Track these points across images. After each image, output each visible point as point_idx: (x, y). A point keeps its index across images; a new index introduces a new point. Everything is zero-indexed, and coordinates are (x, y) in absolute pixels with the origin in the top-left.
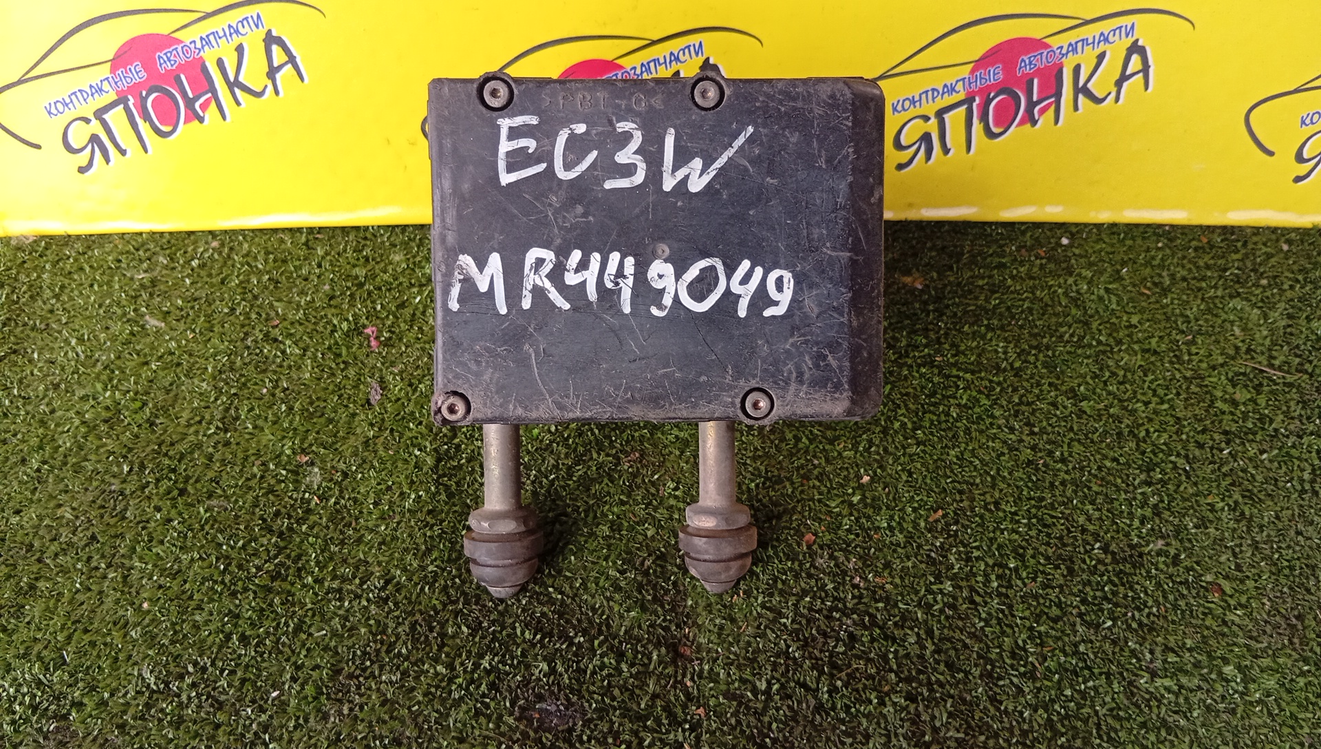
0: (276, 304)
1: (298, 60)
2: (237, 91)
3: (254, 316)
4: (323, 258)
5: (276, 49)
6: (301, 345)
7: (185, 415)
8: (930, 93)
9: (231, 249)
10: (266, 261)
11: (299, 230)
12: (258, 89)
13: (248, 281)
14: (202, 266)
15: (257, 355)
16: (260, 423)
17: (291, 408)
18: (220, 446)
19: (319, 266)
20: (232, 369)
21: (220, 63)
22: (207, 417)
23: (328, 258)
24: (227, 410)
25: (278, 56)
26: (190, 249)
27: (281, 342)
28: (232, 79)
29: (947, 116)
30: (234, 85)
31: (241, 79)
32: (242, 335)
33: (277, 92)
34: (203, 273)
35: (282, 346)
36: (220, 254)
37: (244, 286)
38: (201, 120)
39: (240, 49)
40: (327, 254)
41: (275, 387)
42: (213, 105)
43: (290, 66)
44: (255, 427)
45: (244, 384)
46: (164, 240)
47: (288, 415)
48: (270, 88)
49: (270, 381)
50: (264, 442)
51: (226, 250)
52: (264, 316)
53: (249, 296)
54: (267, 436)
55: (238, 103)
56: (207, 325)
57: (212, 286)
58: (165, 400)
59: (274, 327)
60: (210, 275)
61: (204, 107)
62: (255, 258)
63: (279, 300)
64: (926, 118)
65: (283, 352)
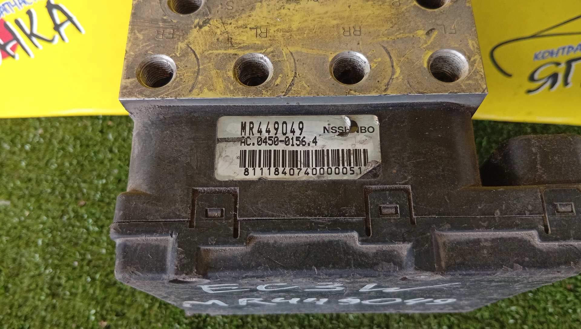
0: (83, 185)
1: (75, 19)
2: (34, 39)
3: (68, 196)
4: (113, 144)
5: (55, 12)
6: (100, 223)
7: (27, 282)
8: (566, 50)
9: (52, 134)
10: (74, 147)
11: (96, 117)
12: (49, 37)
13: (63, 164)
14: (33, 149)
15: (71, 231)
16: (74, 290)
17: (93, 279)
18: (49, 309)
19: (111, 151)
20: (55, 244)
21: (17, 22)
22: (40, 284)
23: (117, 144)
24: (52, 278)
25: (59, 17)
26: (25, 134)
27: (85, 220)
28: (28, 31)
29: (574, 65)
30: (31, 36)
31: (35, 31)
32: (60, 213)
33: (63, 39)
34: (34, 157)
35: (86, 223)
36: (44, 138)
37: (61, 170)
38: (13, 57)
39: (29, 13)
40: (116, 140)
41: (83, 260)
42: (19, 48)
43: (69, 24)
44: (71, 294)
45: (63, 256)
46: (8, 127)
47: (91, 286)
48: (57, 37)
49: (81, 254)
50: (77, 308)
51: (48, 136)
52: (74, 196)
53: (64, 178)
54: (79, 303)
55: (36, 46)
56: (37, 205)
57: (40, 168)
58: (13, 268)
59: (82, 207)
60: (38, 159)
61: (13, 48)
62: (68, 144)
63: (85, 182)
64: (558, 64)
65: (88, 229)
